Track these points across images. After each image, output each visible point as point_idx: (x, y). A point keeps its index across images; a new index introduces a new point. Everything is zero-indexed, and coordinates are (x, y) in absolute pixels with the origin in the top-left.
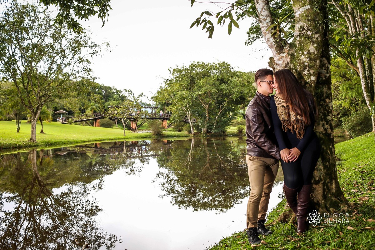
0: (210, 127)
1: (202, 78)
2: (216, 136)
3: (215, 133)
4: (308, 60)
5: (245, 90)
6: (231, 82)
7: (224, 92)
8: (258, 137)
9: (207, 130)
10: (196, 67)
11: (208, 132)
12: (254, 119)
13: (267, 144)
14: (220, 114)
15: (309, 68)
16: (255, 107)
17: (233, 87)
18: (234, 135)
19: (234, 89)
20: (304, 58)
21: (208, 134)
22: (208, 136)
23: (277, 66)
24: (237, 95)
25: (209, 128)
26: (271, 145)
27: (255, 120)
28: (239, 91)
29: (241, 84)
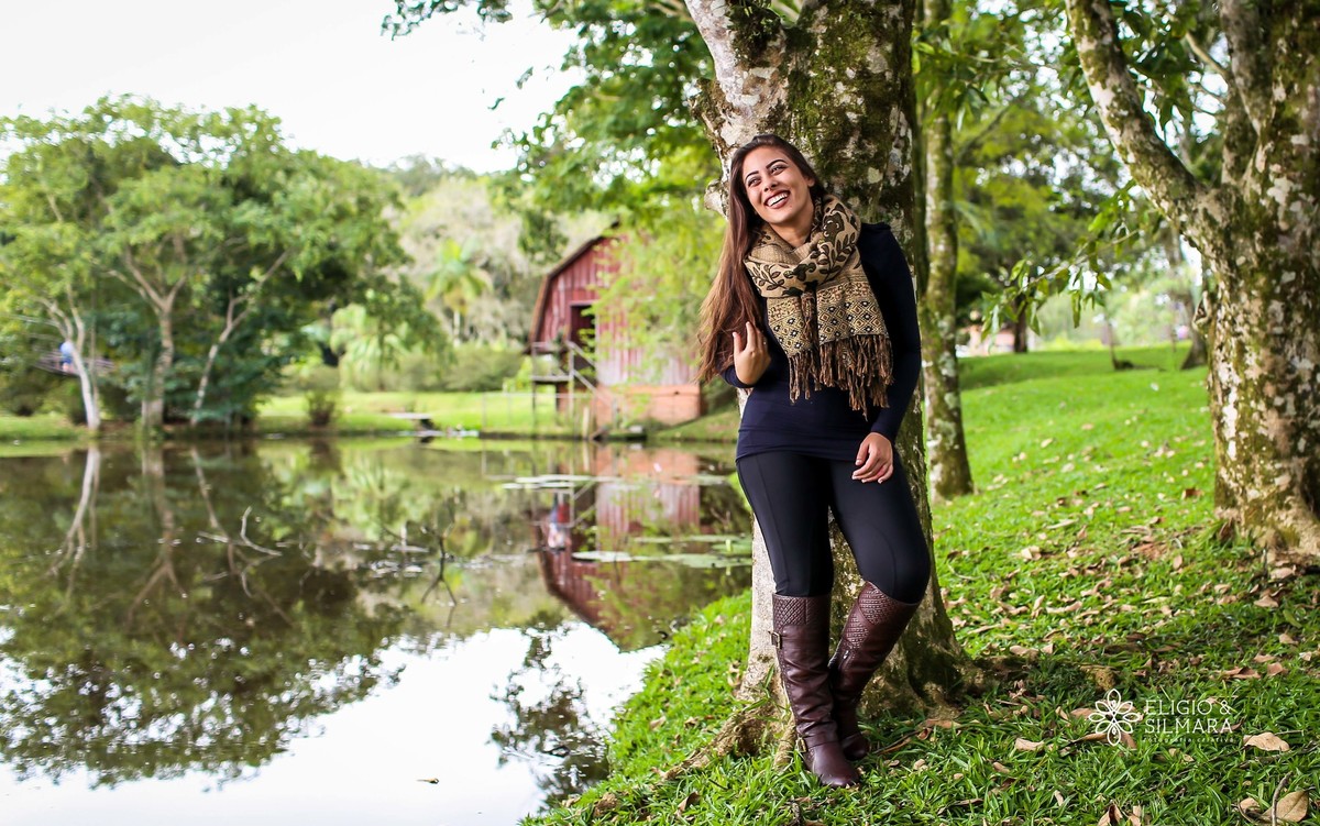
0: (179, 398)
1: (148, 168)
2: (208, 435)
3: (206, 422)
4: (860, 101)
5: (349, 237)
6: (286, 195)
7: (253, 239)
9: (166, 410)
10: (116, 116)
11: (167, 418)
14: (231, 335)
15: (864, 135)
17: (294, 221)
18: (289, 434)
19: (298, 230)
20: (846, 92)
21: (169, 429)
22: (168, 437)
23: (734, 114)
24: (312, 253)
25: (174, 404)
28: (323, 237)
29: (331, 209)
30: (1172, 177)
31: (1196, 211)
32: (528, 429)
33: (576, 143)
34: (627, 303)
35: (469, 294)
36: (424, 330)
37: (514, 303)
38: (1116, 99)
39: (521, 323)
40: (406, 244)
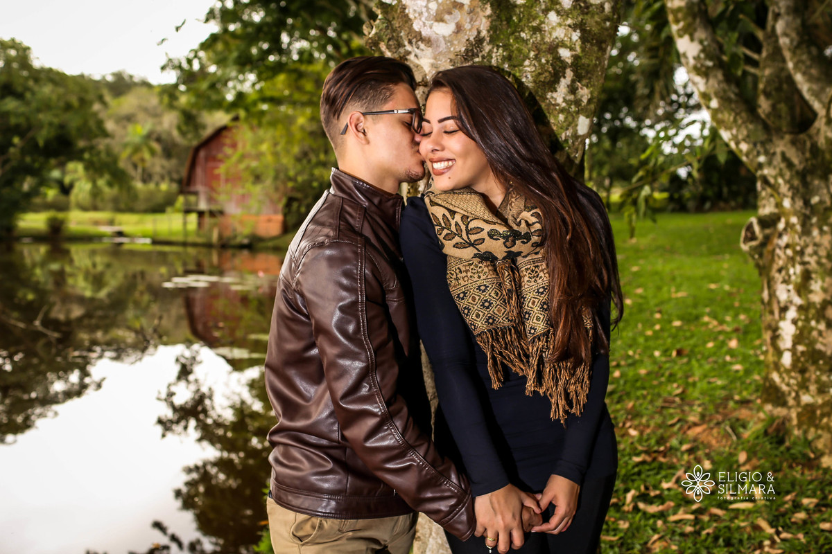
4: (576, 35)
5: (74, 122)
6: (33, 94)
7: (13, 121)
8: (371, 422)
12: (349, 322)
13: (416, 458)
15: (578, 77)
16: (349, 254)
17: (39, 110)
18: (37, 238)
19: (41, 116)
20: (559, 24)
23: (421, 45)
24: (49, 130)
26: (433, 464)
27: (351, 328)
28: (56, 121)
29: (62, 104)
30: (751, 122)
31: (774, 154)
32: (180, 238)
33: (212, 69)
34: (242, 166)
35: (147, 156)
36: (119, 177)
37: (174, 162)
38: (703, 51)
39: (178, 172)
40: (110, 126)
